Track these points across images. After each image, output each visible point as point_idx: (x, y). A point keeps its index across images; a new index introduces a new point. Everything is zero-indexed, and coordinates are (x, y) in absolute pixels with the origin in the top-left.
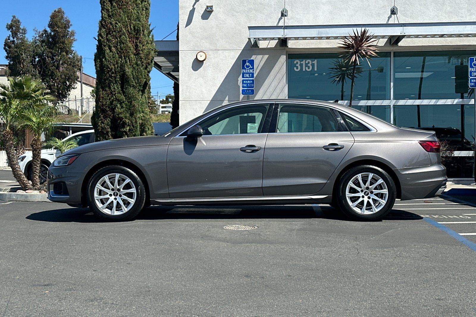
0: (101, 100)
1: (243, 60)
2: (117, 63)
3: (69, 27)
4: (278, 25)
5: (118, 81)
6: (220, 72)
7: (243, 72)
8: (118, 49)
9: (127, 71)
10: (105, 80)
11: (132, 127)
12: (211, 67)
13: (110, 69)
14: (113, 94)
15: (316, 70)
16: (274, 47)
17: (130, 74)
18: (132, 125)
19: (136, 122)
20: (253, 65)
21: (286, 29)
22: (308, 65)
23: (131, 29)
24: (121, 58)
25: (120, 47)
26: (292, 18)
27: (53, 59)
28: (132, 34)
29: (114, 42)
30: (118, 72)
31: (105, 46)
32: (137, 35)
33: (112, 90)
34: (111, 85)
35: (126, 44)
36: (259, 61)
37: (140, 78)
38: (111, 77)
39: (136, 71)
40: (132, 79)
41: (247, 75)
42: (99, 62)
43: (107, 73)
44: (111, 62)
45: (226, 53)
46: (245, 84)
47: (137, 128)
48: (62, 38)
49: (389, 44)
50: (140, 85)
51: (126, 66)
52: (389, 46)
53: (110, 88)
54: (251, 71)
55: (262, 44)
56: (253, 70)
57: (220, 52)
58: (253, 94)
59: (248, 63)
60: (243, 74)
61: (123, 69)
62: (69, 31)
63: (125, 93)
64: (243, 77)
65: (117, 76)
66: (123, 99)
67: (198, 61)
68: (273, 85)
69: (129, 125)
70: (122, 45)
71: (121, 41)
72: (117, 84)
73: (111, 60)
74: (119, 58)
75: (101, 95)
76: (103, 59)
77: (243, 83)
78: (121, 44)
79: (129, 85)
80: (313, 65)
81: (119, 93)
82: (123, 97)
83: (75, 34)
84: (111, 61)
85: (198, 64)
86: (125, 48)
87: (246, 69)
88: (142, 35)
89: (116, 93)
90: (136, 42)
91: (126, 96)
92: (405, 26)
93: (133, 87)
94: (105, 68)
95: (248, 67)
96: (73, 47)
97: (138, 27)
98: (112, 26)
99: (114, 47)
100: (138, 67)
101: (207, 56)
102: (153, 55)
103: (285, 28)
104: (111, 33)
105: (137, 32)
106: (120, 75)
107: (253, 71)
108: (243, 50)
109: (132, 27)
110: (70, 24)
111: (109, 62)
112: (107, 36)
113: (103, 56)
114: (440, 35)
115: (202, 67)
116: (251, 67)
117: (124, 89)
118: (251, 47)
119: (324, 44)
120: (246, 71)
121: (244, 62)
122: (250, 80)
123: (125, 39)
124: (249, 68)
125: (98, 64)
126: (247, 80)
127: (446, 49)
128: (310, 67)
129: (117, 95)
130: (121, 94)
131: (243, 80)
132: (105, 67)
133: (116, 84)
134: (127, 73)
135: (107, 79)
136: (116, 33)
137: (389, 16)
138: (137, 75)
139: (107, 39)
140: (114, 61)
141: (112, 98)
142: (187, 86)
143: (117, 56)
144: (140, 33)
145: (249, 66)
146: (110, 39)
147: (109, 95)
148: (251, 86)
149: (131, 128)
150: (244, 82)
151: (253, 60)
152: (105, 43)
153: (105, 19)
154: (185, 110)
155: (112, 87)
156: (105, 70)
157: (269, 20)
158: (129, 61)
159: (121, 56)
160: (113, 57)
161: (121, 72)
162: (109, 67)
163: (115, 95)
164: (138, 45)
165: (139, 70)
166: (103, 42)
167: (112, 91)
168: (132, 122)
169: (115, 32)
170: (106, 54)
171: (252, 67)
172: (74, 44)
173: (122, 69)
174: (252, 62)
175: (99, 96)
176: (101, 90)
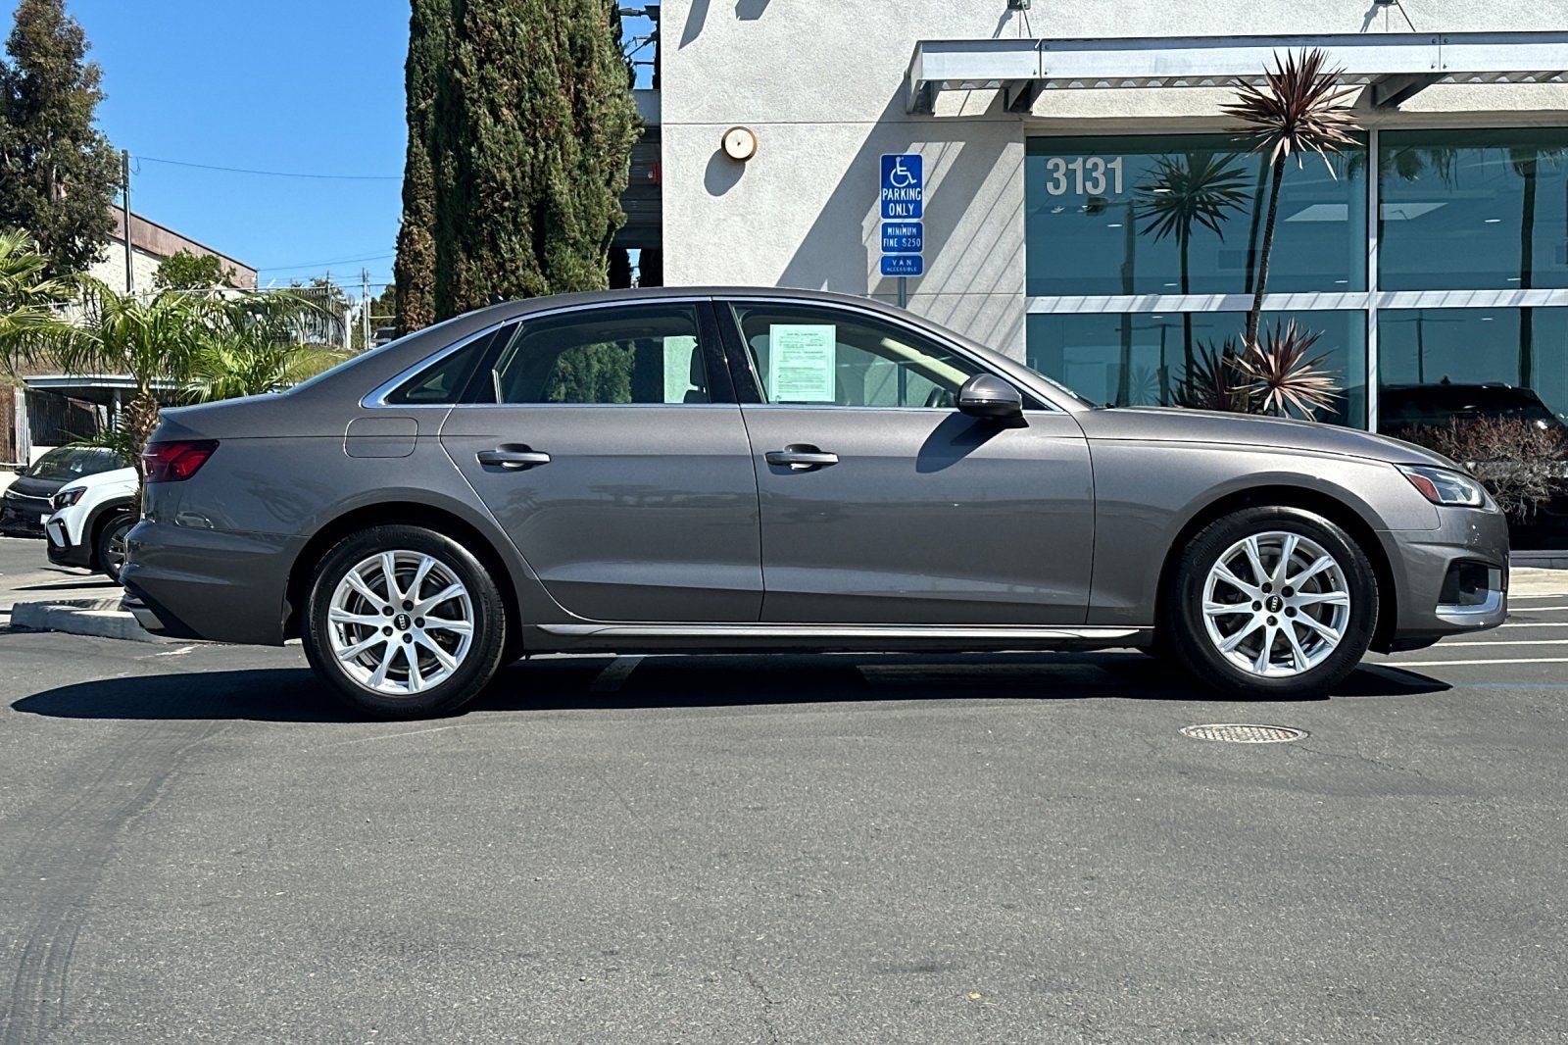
0: (463, 293)
1: (884, 158)
2: (521, 163)
3: (80, 54)
4: (999, 38)
5: (524, 224)
6: (801, 196)
7: (886, 196)
8: (523, 114)
9: (556, 188)
10: (479, 221)
11: (573, 384)
12: (772, 179)
13: (496, 182)
14: (505, 271)
15: (1119, 190)
16: (982, 113)
17: (567, 200)
18: (575, 377)
19: (589, 366)
20: (918, 175)
21: (1047, 49)
22: (1094, 174)
23: (559, 45)
24: (535, 146)
25: (532, 105)
26: (1046, 14)
27: (27, 160)
28: (564, 61)
29: (506, 88)
30: (526, 194)
31: (474, 102)
32: (579, 64)
33: (502, 256)
34: (501, 237)
35: (551, 95)
36: (938, 158)
37: (594, 216)
38: (500, 209)
39: (583, 193)
40: (573, 218)
41: (899, 209)
42: (450, 160)
43: (488, 196)
44: (499, 158)
45: (823, 133)
46: (893, 237)
47: (589, 389)
48: (59, 91)
49: (1369, 104)
50: (596, 238)
51: (554, 173)
52: (1370, 110)
53: (495, 249)
54: (913, 193)
55: (946, 105)
56: (918, 189)
57: (802, 129)
58: (919, 271)
59: (901, 166)
60: (885, 204)
61: (544, 183)
62: (80, 67)
63: (549, 266)
64: (885, 215)
65: (522, 206)
66: (543, 287)
67: (729, 159)
68: (983, 240)
69: (564, 379)
70: (539, 101)
71: (536, 85)
72: (523, 235)
73: (501, 151)
74: (527, 144)
75: (464, 273)
76: (473, 149)
77: (885, 235)
78: (535, 95)
79: (561, 241)
80: (1110, 174)
81: (529, 265)
82: (540, 281)
83: (102, 78)
84: (501, 155)
85: (725, 169)
86: (547, 111)
87: (893, 187)
88: (595, 66)
89: (517, 268)
90: (578, 92)
91: (552, 275)
92: (1446, 43)
93: (572, 245)
94: (479, 181)
95: (901, 179)
96: (94, 120)
97: (586, 40)
98: (500, 33)
99: (509, 105)
100: (589, 179)
101: (759, 142)
102: (632, 136)
103: (1043, 47)
104: (497, 59)
105: (579, 55)
106: (530, 205)
107: (920, 193)
108: (878, 123)
109: (564, 38)
110: (85, 41)
111: (492, 158)
112: (480, 67)
113: (466, 136)
114: (1538, 76)
115: (740, 181)
116: (913, 182)
117: (546, 254)
118: (908, 113)
119: (1154, 106)
120: (896, 195)
121: (889, 163)
122: (907, 225)
123: (551, 77)
124: (905, 185)
125: (447, 166)
126: (899, 225)
127: (1552, 122)
128: (1100, 181)
129: (521, 271)
130: (534, 269)
131: (885, 226)
132: (480, 177)
133: (516, 237)
134: (557, 196)
135: (488, 217)
136: (517, 57)
137: (1368, 9)
138: (584, 205)
139: (482, 79)
140: (511, 155)
141: (506, 284)
142: (689, 246)
143: (520, 136)
144: (591, 58)
145: (907, 175)
146: (494, 80)
147: (490, 274)
148: (912, 244)
149: (573, 389)
150: (890, 230)
151: (918, 159)
152: (473, 92)
153: (472, 9)
155: (503, 245)
156: (479, 185)
157: (968, 20)
158: (562, 155)
159: (534, 137)
160: (508, 143)
161: (534, 191)
162: (495, 176)
163: (513, 272)
164: (584, 102)
165: (593, 188)
166: (467, 88)
167: (505, 261)
168: (575, 368)
169: (508, 53)
170: (484, 132)
171: (915, 181)
172: (98, 110)
173: (540, 184)
174: (914, 164)
175: (455, 277)
176: (462, 255)
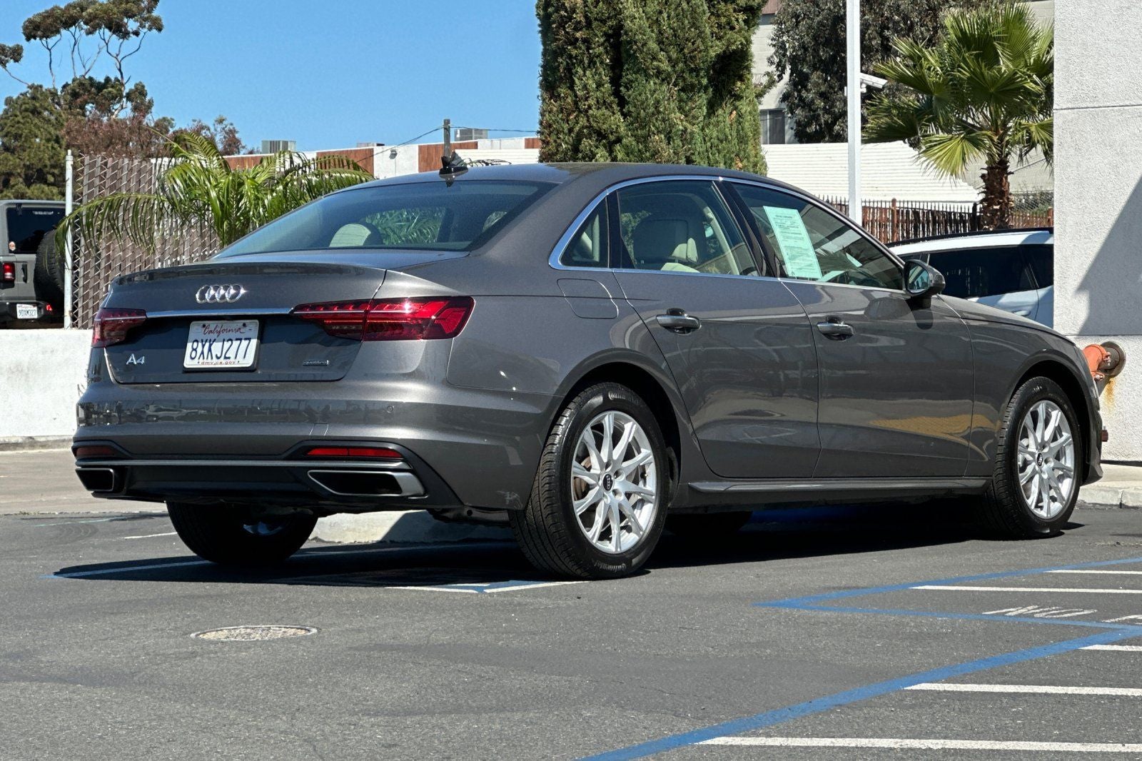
5: (599, 56)
9: (627, 13)
14: (580, 111)
30: (599, 21)
33: (577, 95)
34: (577, 72)
38: (573, 42)
40: (654, 46)
53: (571, 86)
63: (627, 103)
65: (596, 36)
66: (619, 126)
72: (598, 68)
81: (604, 103)
82: (616, 121)
89: (590, 107)
93: (655, 77)
106: (605, 34)
154: (1078, 149)
